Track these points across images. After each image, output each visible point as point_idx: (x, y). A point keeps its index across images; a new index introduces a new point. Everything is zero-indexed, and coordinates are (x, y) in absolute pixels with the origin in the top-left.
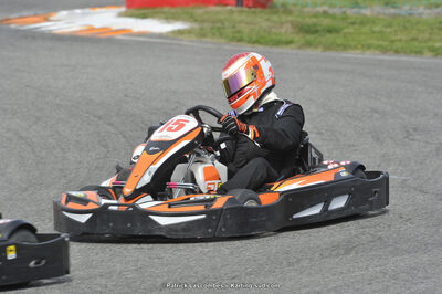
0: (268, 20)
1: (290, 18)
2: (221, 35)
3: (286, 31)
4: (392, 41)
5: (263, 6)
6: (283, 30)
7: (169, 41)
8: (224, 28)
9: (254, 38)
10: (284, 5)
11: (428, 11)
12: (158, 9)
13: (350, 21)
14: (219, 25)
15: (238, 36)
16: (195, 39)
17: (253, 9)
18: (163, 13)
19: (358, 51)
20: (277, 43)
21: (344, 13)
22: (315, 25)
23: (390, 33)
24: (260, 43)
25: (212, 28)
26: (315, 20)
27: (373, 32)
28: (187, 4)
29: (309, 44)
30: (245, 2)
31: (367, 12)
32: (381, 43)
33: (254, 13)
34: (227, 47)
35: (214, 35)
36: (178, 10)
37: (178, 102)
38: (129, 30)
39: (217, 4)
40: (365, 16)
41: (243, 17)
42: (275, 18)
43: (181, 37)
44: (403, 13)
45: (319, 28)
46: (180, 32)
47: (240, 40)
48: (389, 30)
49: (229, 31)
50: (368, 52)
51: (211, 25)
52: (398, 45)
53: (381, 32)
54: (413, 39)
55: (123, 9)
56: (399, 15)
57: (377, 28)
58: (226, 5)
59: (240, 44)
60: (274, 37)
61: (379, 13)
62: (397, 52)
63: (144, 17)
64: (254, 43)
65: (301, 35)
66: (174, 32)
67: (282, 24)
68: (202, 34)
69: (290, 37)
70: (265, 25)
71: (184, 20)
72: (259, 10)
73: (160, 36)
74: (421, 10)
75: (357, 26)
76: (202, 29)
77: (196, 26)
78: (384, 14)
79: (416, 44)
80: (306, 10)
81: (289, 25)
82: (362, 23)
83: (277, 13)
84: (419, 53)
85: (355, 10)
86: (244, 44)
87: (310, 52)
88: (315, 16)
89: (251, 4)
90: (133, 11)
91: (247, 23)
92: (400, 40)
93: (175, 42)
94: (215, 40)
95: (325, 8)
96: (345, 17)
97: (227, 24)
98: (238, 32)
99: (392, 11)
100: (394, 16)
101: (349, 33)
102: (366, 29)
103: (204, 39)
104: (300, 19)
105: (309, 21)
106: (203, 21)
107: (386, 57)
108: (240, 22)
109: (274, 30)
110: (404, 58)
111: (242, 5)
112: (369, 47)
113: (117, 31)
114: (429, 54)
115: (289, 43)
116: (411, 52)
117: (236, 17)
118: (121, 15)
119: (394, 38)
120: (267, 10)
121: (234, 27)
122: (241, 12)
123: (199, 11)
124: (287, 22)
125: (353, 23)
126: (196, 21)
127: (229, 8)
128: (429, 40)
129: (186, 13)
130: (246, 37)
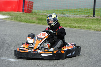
0: (30, 16)
1: (36, 16)
2: (17, 19)
3: (34, 19)
6: (33, 19)
7: (3, 21)
8: (18, 18)
10: (35, 12)
11: (72, 16)
12: (2, 12)
14: (16, 17)
15: (21, 20)
16: (9, 20)
17: (27, 13)
18: (3, 13)
20: (31, 22)
22: (42, 18)
23: (61, 21)
24: (26, 22)
25: (15, 18)
26: (42, 17)
28: (10, 11)
29: (39, 23)
30: (25, 11)
33: (27, 14)
34: (17, 23)
35: (15, 19)
36: (7, 12)
39: (17, 11)
41: (24, 15)
42: (32, 16)
43: (6, 20)
45: (43, 19)
46: (6, 18)
47: (21, 21)
48: (60, 20)
49: (19, 19)
51: (14, 17)
54: (66, 23)
56: (65, 17)
59: (21, 22)
60: (30, 21)
61: (59, 16)
64: (25, 22)
65: (37, 21)
66: (4, 18)
67: (33, 17)
68: (12, 19)
69: (34, 21)
70: (29, 17)
71: (8, 15)
72: (28, 13)
73: (1, 19)
76: (12, 18)
77: (10, 17)
78: (61, 16)
79: (66, 24)
80: (40, 14)
81: (35, 18)
83: (33, 14)
87: (39, 25)
88: (42, 16)
89: (26, 12)
91: (24, 17)
92: (63, 23)
94: (15, 21)
95: (45, 14)
97: (18, 16)
98: (21, 19)
99: (63, 15)
100: (63, 17)
103: (12, 21)
104: (38, 16)
105: (40, 17)
106: (12, 16)
108: (22, 16)
109: (31, 19)
111: (24, 12)
114: (68, 27)
115: (34, 22)
117: (22, 15)
120: (30, 14)
121: (20, 18)
123: (12, 13)
124: (35, 17)
126: (11, 15)
127: (20, 12)
128: (70, 23)
129: (9, 13)
130: (23, 21)
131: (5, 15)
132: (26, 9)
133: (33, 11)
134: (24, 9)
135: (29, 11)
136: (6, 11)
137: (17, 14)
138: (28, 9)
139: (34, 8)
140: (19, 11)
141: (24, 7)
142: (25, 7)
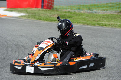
0: (51, 13)
1: (57, 13)
2: (35, 17)
4: (87, 21)
5: (50, 9)
6: (54, 17)
7: (18, 19)
8: (36, 15)
9: (45, 19)
10: (56, 8)
11: (101, 12)
12: (17, 9)
13: (76, 14)
14: (34, 14)
15: (40, 18)
16: (26, 18)
17: (47, 10)
18: (18, 10)
19: (76, 24)
21: (75, 12)
22: (65, 15)
25: (32, 15)
26: (65, 13)
27: (82, 18)
28: (26, 7)
31: (82, 12)
32: (84, 21)
33: (47, 11)
35: (32, 17)
36: (23, 9)
37: (15, 38)
38: (6, 15)
39: (35, 8)
40: (81, 13)
41: (43, 12)
42: (53, 13)
43: (22, 18)
44: (93, 12)
45: (66, 16)
46: (22, 16)
48: (87, 17)
49: (37, 17)
50: (79, 24)
51: (32, 14)
52: (88, 22)
53: (84, 18)
55: (6, 8)
56: (92, 13)
57: (84, 17)
58: (38, 8)
59: (40, 20)
60: (51, 19)
61: (86, 12)
62: (87, 24)
63: (12, 11)
64: (44, 20)
66: (20, 16)
67: (54, 14)
68: (29, 17)
70: (49, 15)
71: (24, 13)
72: (48, 10)
73: (16, 17)
74: (99, 11)
75: (77, 16)
76: (29, 15)
77: (27, 14)
78: (87, 12)
79: (94, 22)
80: (63, 10)
82: (79, 15)
83: (54, 11)
84: (94, 25)
85: (78, 11)
86: (41, 20)
88: (66, 12)
89: (46, 8)
90: (9, 9)
91: (44, 14)
92: (90, 21)
93: (20, 19)
95: (69, 10)
96: (75, 13)
97: (37, 14)
99: (90, 11)
100: (90, 13)
101: (75, 18)
102: (80, 17)
103: (29, 19)
104: (60, 13)
105: (63, 14)
106: (30, 13)
107: (84, 26)
108: (41, 14)
109: (51, 16)
110: (89, 27)
111: (43, 8)
112: (79, 23)
113: (2, 15)
114: (97, 25)
116: (92, 24)
117: (41, 12)
118: (5, 10)
119: (88, 20)
120: (51, 10)
121: (39, 15)
122: (42, 10)
123: (29, 10)
124: (56, 14)
125: (77, 15)
126: (27, 13)
127: (39, 9)
128: (99, 21)
129: (25, 10)
130: (42, 18)
131: (21, 12)
132: (46, 5)
133: (55, 6)
134: (43, 5)
135: (49, 7)
136: (21, 7)
137: (35, 10)
138: (48, 5)
139: (55, 3)
140: (37, 7)
141: (43, 2)
142: (45, 2)
